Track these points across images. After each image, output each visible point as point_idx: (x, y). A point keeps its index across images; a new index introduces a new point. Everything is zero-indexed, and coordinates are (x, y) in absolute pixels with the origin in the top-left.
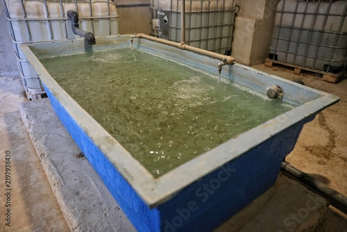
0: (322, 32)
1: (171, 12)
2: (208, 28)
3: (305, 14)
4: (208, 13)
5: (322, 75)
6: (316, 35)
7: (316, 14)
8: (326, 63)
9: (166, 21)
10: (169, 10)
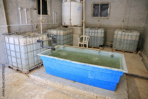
0: (97, 37)
1: (57, 35)
2: (68, 39)
3: (92, 33)
4: (67, 34)
5: (99, 48)
6: (96, 38)
7: (95, 33)
8: (100, 45)
9: (55, 38)
10: (56, 34)
